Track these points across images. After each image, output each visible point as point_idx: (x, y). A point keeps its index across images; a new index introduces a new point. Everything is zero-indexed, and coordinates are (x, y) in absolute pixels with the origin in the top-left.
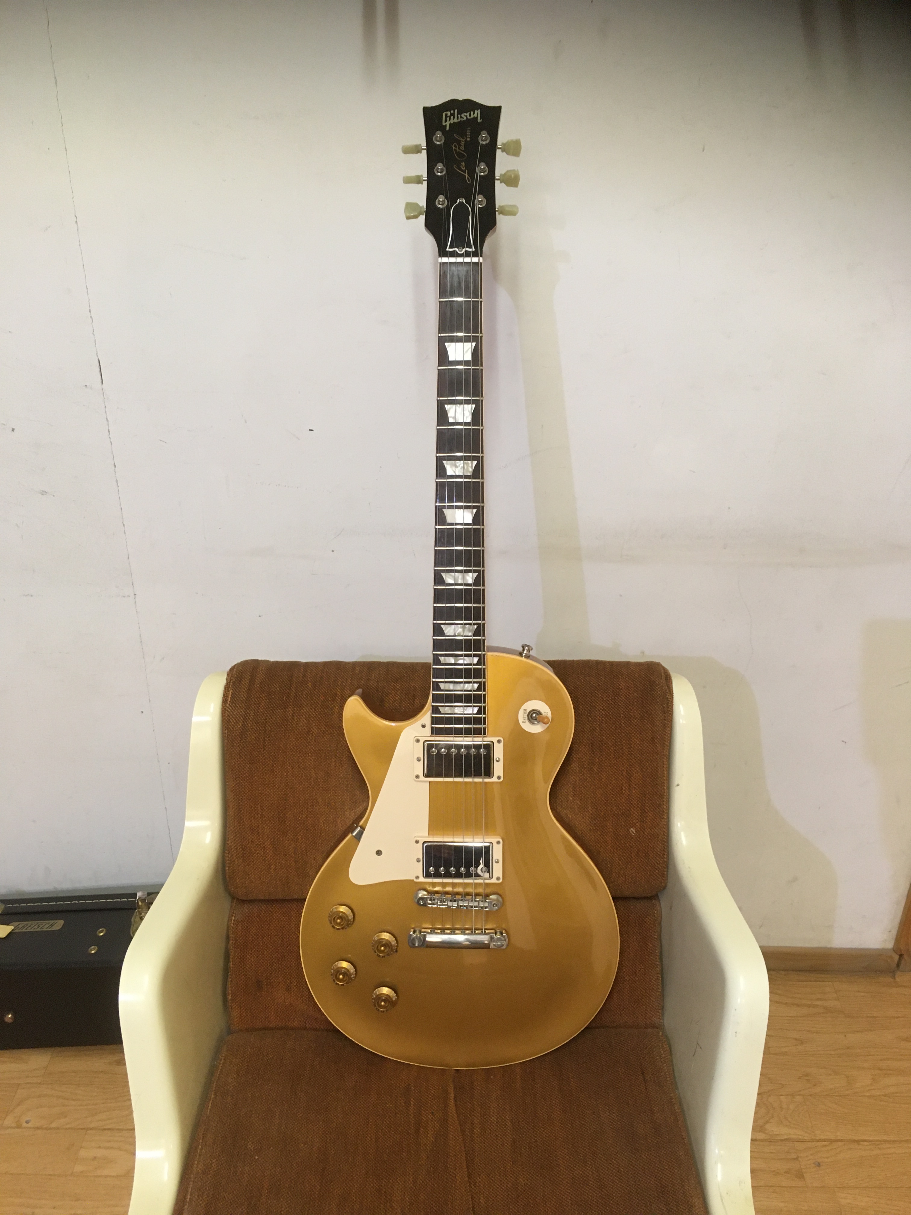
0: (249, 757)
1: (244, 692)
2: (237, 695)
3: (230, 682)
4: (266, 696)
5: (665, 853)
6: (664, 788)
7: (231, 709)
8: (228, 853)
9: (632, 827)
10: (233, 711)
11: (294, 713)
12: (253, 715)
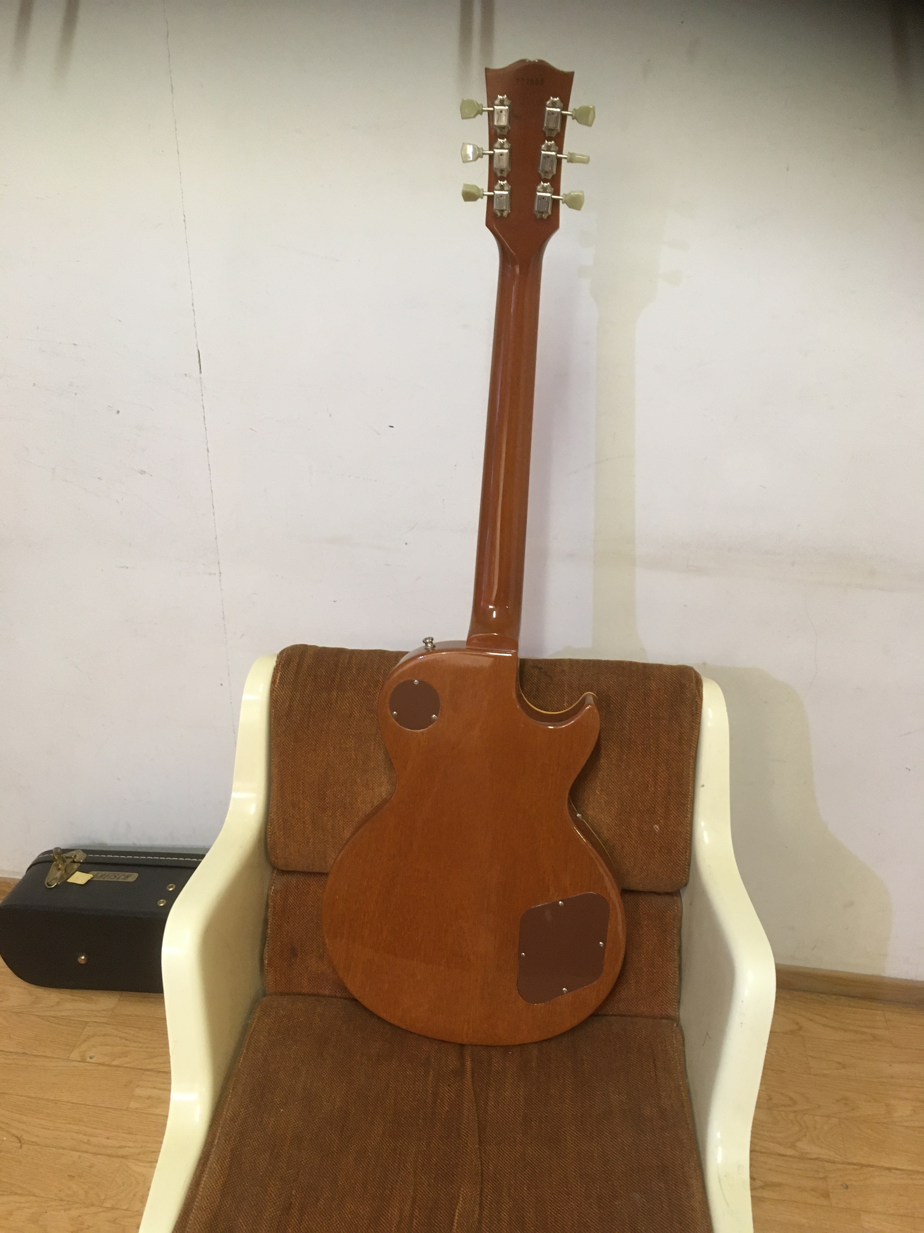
0: (293, 735)
1: (291, 674)
2: (285, 677)
3: (279, 664)
5: (687, 851)
6: (689, 789)
7: (279, 689)
8: (271, 826)
9: (656, 824)
10: (280, 691)
11: (338, 697)
12: (299, 696)
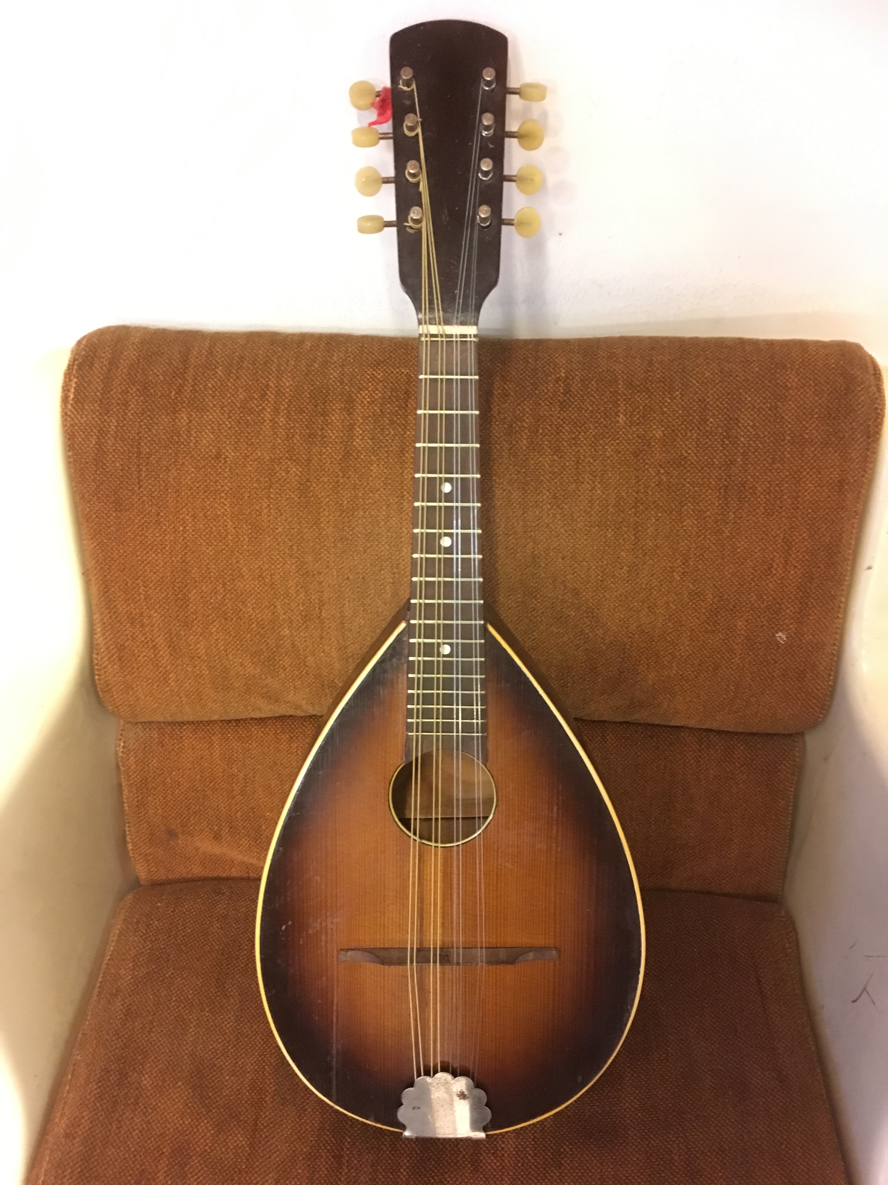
0: (113, 498)
1: (97, 382)
2: (85, 388)
3: (74, 364)
4: (138, 390)
5: (831, 673)
6: (847, 569)
7: (75, 413)
9: (781, 631)
10: (78, 416)
12: (116, 424)
